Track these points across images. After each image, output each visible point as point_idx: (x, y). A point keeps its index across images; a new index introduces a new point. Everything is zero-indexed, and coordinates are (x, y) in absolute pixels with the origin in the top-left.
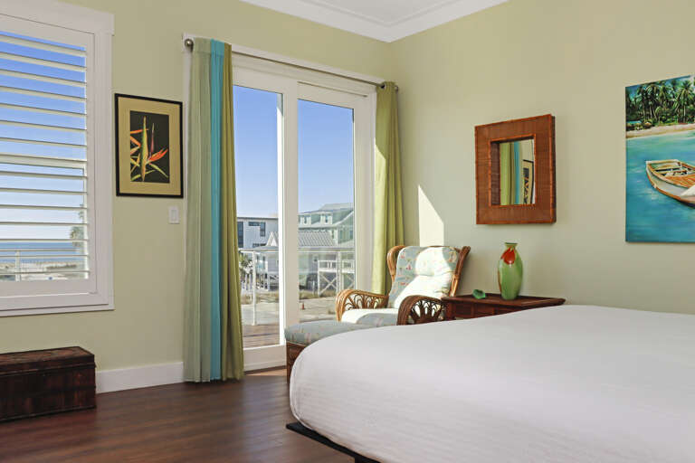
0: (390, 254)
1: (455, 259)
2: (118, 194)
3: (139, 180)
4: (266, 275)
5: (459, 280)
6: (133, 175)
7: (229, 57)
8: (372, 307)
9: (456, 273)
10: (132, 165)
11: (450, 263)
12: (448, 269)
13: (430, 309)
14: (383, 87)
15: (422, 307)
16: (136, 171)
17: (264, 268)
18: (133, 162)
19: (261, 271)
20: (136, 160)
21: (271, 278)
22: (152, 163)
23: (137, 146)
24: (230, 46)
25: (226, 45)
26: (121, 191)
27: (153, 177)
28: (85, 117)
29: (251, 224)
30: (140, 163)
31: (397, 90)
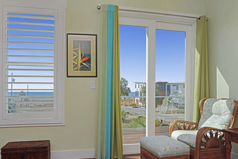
0: (201, 102)
1: (233, 106)
2: (68, 76)
3: (77, 70)
4: (178, 104)
5: (235, 119)
6: (74, 68)
7: (117, 11)
8: (189, 129)
9: (233, 114)
10: (74, 64)
11: (230, 108)
12: (229, 112)
13: (216, 134)
14: (199, 19)
15: (211, 134)
16: (75, 66)
17: (177, 101)
18: (74, 62)
19: (176, 102)
20: (75, 61)
21: (179, 105)
22: (82, 62)
23: (76, 55)
24: (118, 7)
25: (116, 6)
26: (69, 75)
27: (83, 68)
28: (53, 45)
29: (173, 85)
30: (77, 63)
31: (207, 20)
